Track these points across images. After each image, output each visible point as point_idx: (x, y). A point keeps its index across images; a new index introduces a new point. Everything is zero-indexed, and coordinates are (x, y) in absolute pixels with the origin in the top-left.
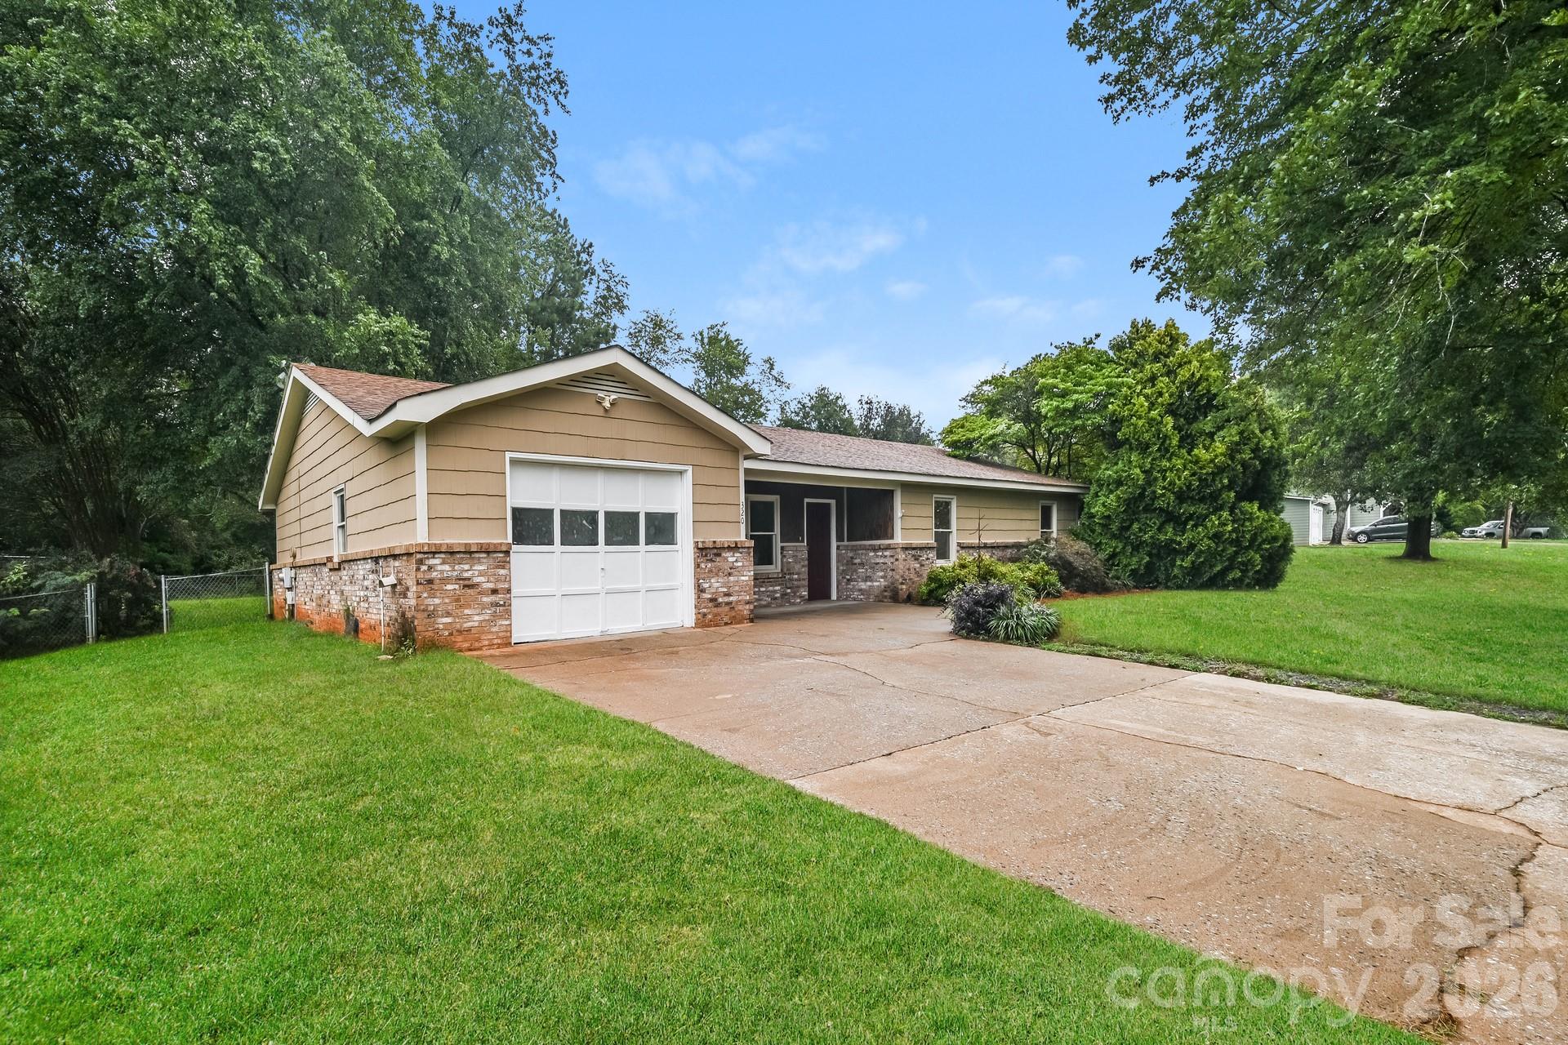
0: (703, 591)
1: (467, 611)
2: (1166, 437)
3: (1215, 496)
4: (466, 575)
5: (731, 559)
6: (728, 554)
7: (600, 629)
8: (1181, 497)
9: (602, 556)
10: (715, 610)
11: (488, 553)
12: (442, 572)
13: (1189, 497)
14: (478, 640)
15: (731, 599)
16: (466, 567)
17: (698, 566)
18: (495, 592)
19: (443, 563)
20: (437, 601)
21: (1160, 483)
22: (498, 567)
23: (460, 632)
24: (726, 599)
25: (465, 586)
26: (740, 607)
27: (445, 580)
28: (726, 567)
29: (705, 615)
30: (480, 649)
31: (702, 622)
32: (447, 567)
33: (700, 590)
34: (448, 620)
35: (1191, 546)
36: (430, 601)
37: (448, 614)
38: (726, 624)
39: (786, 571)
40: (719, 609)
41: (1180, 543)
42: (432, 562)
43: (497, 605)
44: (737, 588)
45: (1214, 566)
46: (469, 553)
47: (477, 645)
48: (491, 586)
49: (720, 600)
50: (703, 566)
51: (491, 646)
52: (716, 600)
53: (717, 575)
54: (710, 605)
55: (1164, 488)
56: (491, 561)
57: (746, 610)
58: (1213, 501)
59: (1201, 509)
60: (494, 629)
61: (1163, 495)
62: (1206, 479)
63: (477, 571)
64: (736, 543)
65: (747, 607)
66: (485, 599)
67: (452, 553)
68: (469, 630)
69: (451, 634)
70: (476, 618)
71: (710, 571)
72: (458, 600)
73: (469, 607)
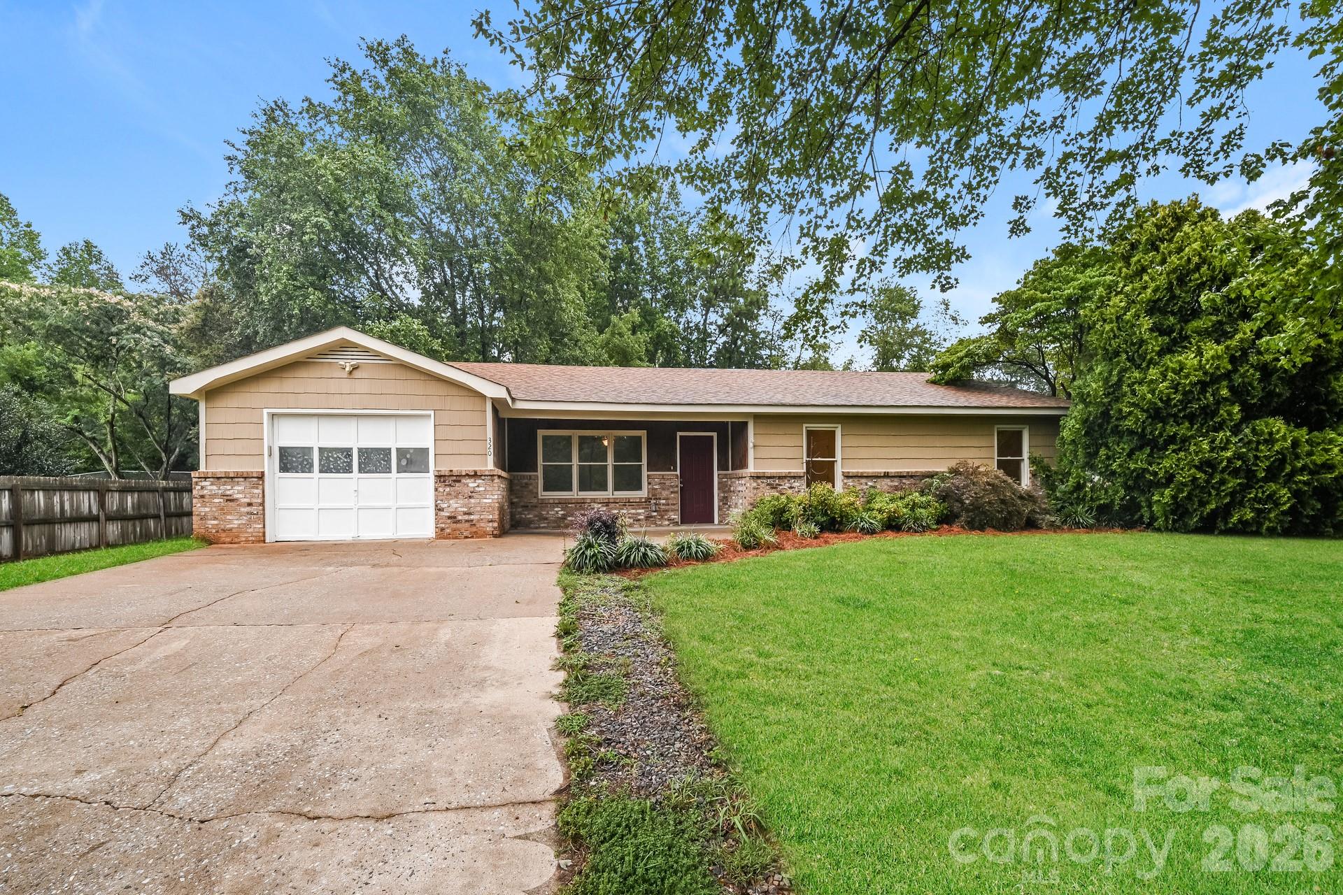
0: (441, 510)
1: (228, 517)
2: (1142, 342)
3: (1208, 413)
4: (228, 493)
5: (471, 485)
6: (468, 481)
7: (352, 535)
8: (1156, 414)
9: (355, 482)
10: (455, 526)
11: (245, 478)
12: (211, 490)
13: (1170, 415)
14: (237, 537)
15: (472, 517)
16: (229, 487)
17: (436, 490)
18: (250, 504)
19: (212, 484)
20: (207, 509)
21: (1129, 399)
22: (253, 488)
23: (224, 530)
24: (466, 517)
25: (227, 500)
26: (482, 525)
27: (213, 496)
28: (467, 491)
29: (442, 529)
30: (239, 543)
31: (441, 534)
32: (215, 487)
33: (439, 509)
34: (215, 522)
35: (1170, 478)
36: (202, 509)
37: (215, 519)
38: (466, 537)
39: (654, 495)
40: (459, 525)
41: (1155, 474)
42: (204, 484)
43: (252, 514)
44: (479, 509)
45: (1208, 503)
46: (231, 478)
47: (236, 540)
48: (247, 500)
49: (460, 518)
50: (441, 489)
51: (247, 541)
52: (455, 517)
53: (456, 497)
54: (449, 521)
55: (1133, 405)
56: (248, 484)
57: (489, 527)
58: (1206, 417)
59: (1183, 430)
60: (249, 530)
61: (1130, 413)
62: (1191, 392)
63: (237, 491)
64: (476, 472)
65: (491, 524)
66: (242, 509)
67: (218, 478)
68: (231, 530)
69: (217, 532)
70: (236, 522)
71: (449, 494)
72: (222, 509)
73: (231, 514)
